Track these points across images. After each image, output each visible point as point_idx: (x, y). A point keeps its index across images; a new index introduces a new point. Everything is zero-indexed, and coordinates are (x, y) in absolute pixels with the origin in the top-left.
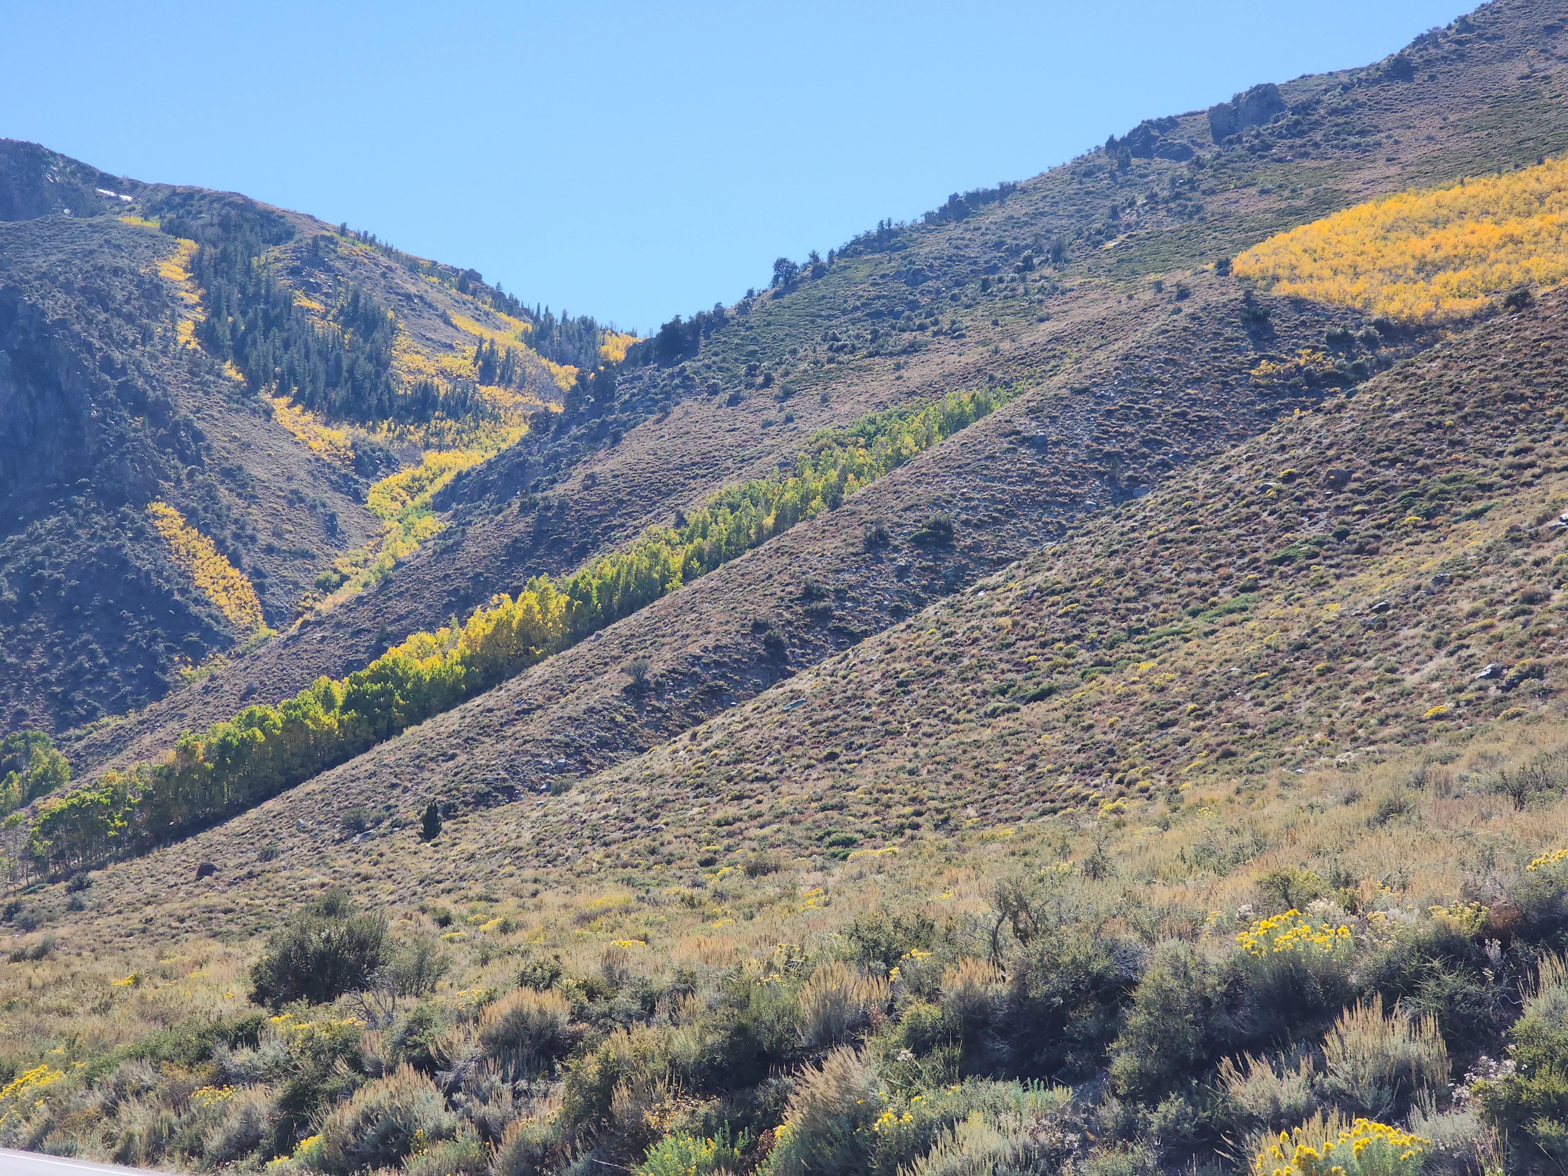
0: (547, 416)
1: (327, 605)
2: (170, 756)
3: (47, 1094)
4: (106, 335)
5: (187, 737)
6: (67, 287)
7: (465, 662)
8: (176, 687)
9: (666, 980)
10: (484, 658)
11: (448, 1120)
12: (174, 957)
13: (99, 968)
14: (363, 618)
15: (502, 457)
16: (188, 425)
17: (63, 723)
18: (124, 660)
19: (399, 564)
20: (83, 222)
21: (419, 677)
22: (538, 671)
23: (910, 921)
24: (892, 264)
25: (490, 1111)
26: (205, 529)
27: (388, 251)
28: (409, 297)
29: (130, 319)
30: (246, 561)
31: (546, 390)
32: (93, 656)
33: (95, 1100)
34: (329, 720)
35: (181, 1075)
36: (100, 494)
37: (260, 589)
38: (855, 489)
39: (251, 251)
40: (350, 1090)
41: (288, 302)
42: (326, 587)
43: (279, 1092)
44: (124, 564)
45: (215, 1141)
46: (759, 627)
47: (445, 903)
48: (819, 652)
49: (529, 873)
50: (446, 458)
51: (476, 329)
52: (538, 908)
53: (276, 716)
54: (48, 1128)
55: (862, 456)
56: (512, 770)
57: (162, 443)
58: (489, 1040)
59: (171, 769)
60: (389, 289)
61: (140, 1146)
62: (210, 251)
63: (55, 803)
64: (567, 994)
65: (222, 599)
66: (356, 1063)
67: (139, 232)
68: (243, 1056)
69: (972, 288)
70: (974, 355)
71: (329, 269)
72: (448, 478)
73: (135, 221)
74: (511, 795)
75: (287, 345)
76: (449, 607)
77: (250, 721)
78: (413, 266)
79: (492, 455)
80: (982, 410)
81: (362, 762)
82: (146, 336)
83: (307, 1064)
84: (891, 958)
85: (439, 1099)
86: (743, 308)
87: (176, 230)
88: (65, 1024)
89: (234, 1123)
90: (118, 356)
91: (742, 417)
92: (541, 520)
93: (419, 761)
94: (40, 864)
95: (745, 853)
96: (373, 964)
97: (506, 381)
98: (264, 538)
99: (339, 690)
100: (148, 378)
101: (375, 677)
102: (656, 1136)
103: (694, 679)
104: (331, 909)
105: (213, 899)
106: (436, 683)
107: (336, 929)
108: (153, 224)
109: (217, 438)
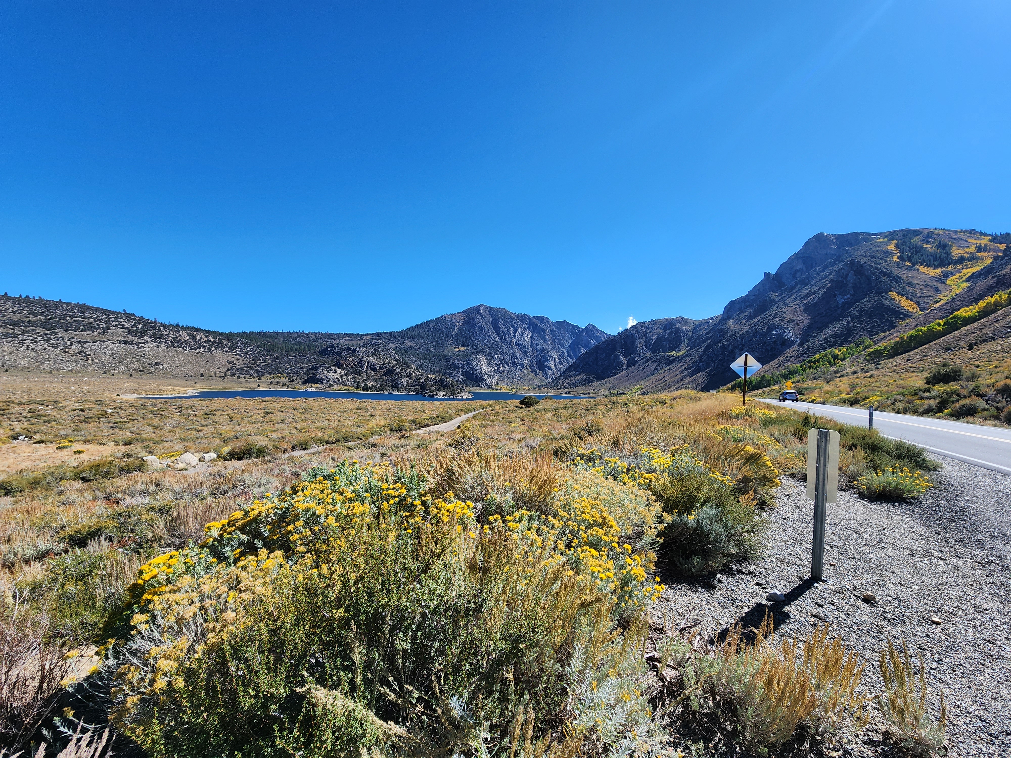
0: (998, 256)
1: (937, 305)
2: (898, 339)
3: (877, 401)
4: (876, 263)
5: (902, 335)
6: (866, 256)
7: (977, 312)
8: (898, 326)
10: (983, 311)
11: (987, 407)
12: (903, 376)
13: (885, 379)
14: (947, 307)
15: (985, 267)
16: (897, 276)
17: (871, 336)
18: (886, 322)
19: (957, 294)
20: (868, 243)
21: (965, 317)
22: (1000, 312)
25: (999, 405)
26: (903, 295)
27: (948, 230)
28: (955, 239)
29: (881, 259)
30: (914, 300)
31: (998, 250)
32: (877, 323)
33: (889, 402)
34: (939, 328)
35: (911, 398)
36: (876, 293)
37: (918, 305)
39: (911, 239)
40: (958, 401)
41: (922, 247)
42: (936, 302)
43: (937, 401)
44: (884, 304)
45: (921, 410)
47: (978, 363)
49: (1000, 355)
50: (968, 270)
51: (975, 241)
52: (1005, 362)
53: (925, 329)
56: (994, 334)
57: (891, 281)
58: (998, 390)
59: (898, 342)
60: (949, 238)
61: (901, 410)
62: (900, 241)
63: (871, 350)
65: (909, 308)
66: (958, 395)
67: (882, 242)
68: (927, 394)
71: (932, 238)
72: (970, 274)
73: (881, 240)
74: (994, 339)
75: (922, 255)
76: (972, 301)
77: (918, 330)
78: (956, 232)
79: (982, 267)
81: (950, 336)
82: (886, 261)
83: (945, 396)
85: (984, 403)
87: (891, 239)
88: (879, 389)
89: (926, 407)
90: (879, 266)
92: (998, 279)
93: (966, 335)
94: (868, 361)
96: (959, 376)
97: (985, 251)
98: (919, 295)
99: (942, 322)
100: (886, 269)
101: (951, 318)
104: (945, 365)
105: (911, 365)
106: (970, 318)
107: (948, 369)
108: (886, 240)
109: (905, 277)
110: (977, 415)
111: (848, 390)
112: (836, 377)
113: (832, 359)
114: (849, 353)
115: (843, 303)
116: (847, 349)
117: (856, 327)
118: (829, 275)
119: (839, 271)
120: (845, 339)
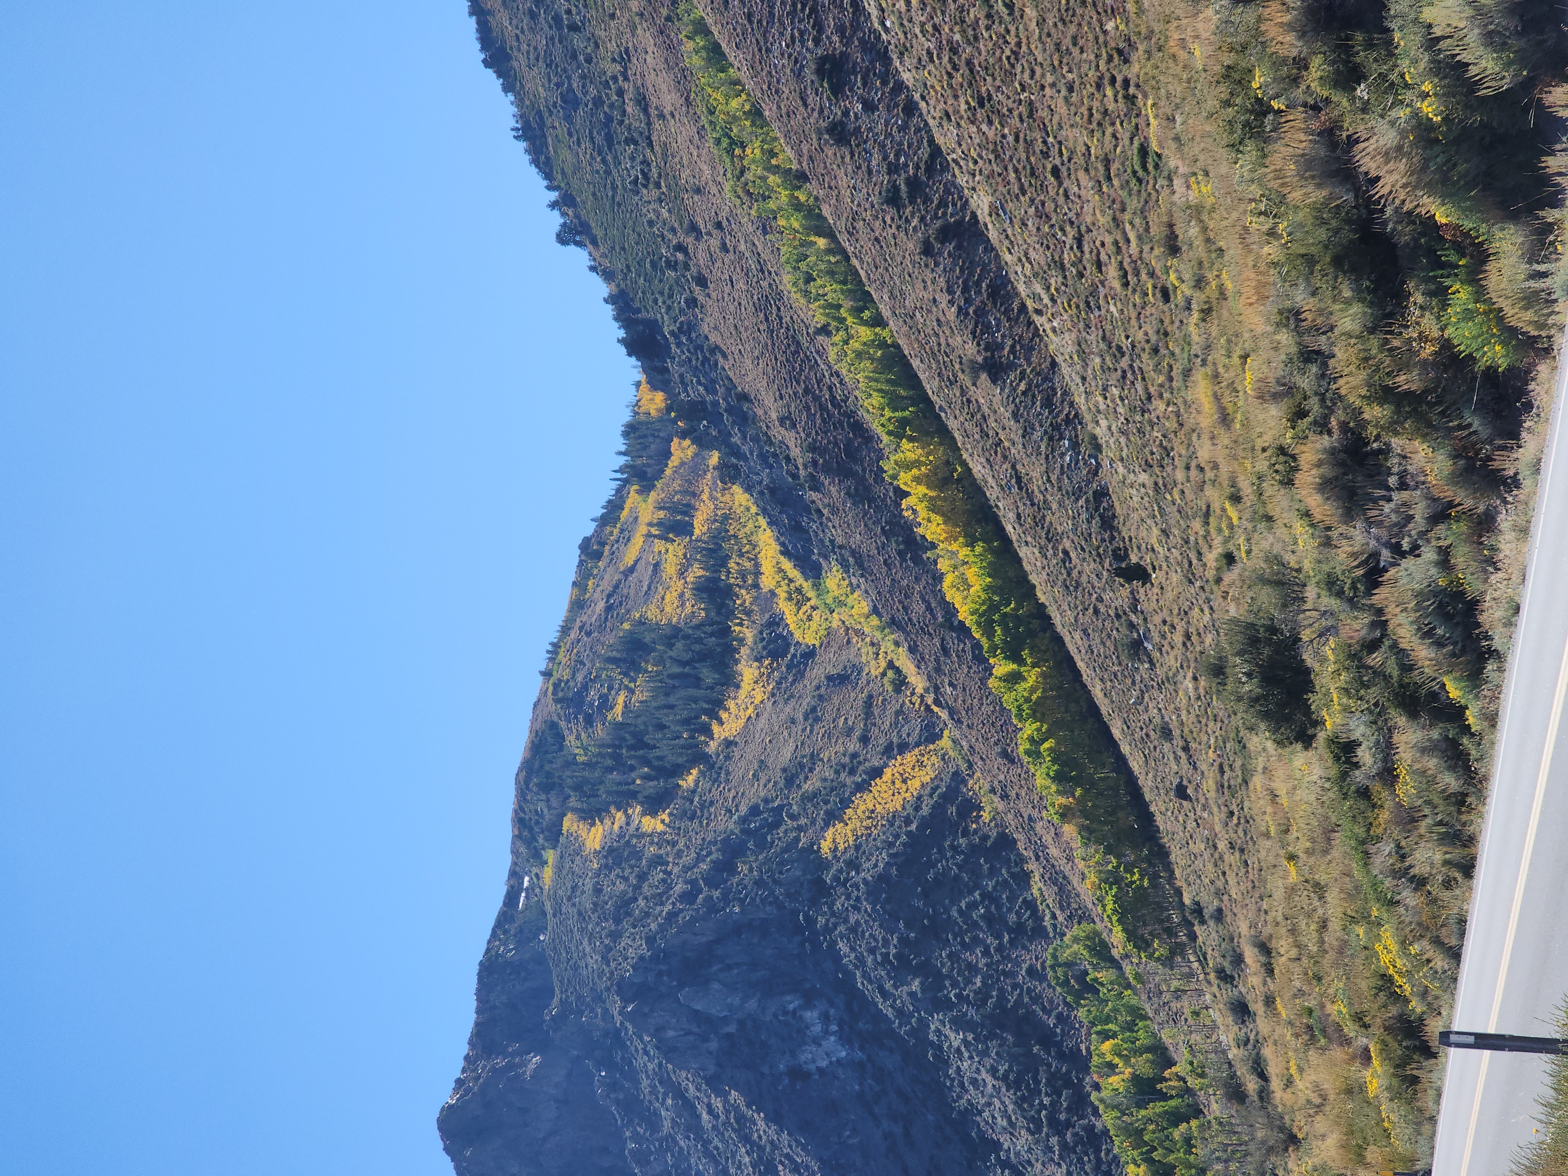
0: (722, 467)
1: (918, 681)
2: (1069, 830)
3: (1404, 944)
4: (660, 899)
5: (1050, 815)
6: (615, 936)
7: (971, 544)
8: (1002, 825)
9: (1285, 338)
10: (967, 525)
11: (1429, 554)
12: (1268, 821)
13: (1279, 894)
14: (930, 646)
15: (764, 512)
16: (744, 820)
17: (1039, 932)
18: (976, 873)
19: (875, 611)
20: (551, 922)
21: (987, 589)
22: (978, 468)
23: (1223, 91)
24: (557, 125)
25: (1420, 512)
26: (846, 803)
27: (565, 630)
28: (609, 608)
29: (642, 877)
30: (876, 762)
31: (696, 468)
32: (973, 906)
33: (1410, 898)
34: (1032, 677)
35: (1385, 816)
36: (814, 902)
37: (903, 748)
38: (787, 156)
39: (571, 762)
40: (1401, 652)
41: (618, 726)
42: (900, 683)
43: (1401, 721)
44: (882, 878)
45: (1451, 781)
46: (927, 250)
47: (1212, 557)
48: (952, 187)
49: (1180, 475)
50: (767, 567)
51: (638, 541)
52: (1215, 466)
53: (1029, 729)
54: (1437, 942)
55: (754, 151)
56: (1077, 494)
57: (762, 845)
58: (1349, 516)
59: (1082, 829)
60: (602, 628)
61: (1456, 854)
62: (573, 802)
63: (1117, 937)
64: (1302, 438)
65: (915, 784)
66: (1372, 646)
67: (559, 869)
68: (1365, 756)
69: (577, 41)
70: (646, 38)
71: (585, 687)
72: (787, 565)
73: (548, 873)
74: (1102, 494)
75: (661, 727)
76: (917, 560)
77: (1032, 753)
78: (578, 605)
79: (763, 522)
80: (700, 28)
81: (1074, 642)
82: (659, 861)
83: (1373, 694)
84: (1261, 108)
85: (1408, 563)
86: (608, 275)
87: (554, 834)
88: (1335, 925)
89: (1432, 763)
90: (679, 888)
91: (718, 273)
92: (827, 469)
93: (1072, 586)
94: (1178, 950)
95: (1155, 257)
96: (1272, 629)
97: (688, 510)
98: (853, 746)
99: (1002, 667)
100: (699, 859)
101: (989, 633)
102: (1446, 345)
103: (981, 313)
104: (1218, 671)
105: (1209, 785)
106: (993, 571)
107: (1238, 667)
108: (550, 856)
109: (755, 793)
110: (1472, 585)
111: (1338, 1053)
112: (1264, 1094)
113: (1158, 1107)
114: (1130, 1027)
115: (845, 1039)
116: (1106, 1036)
117: (983, 996)
118: (680, 1094)
119: (668, 1050)
120: (1047, 1039)
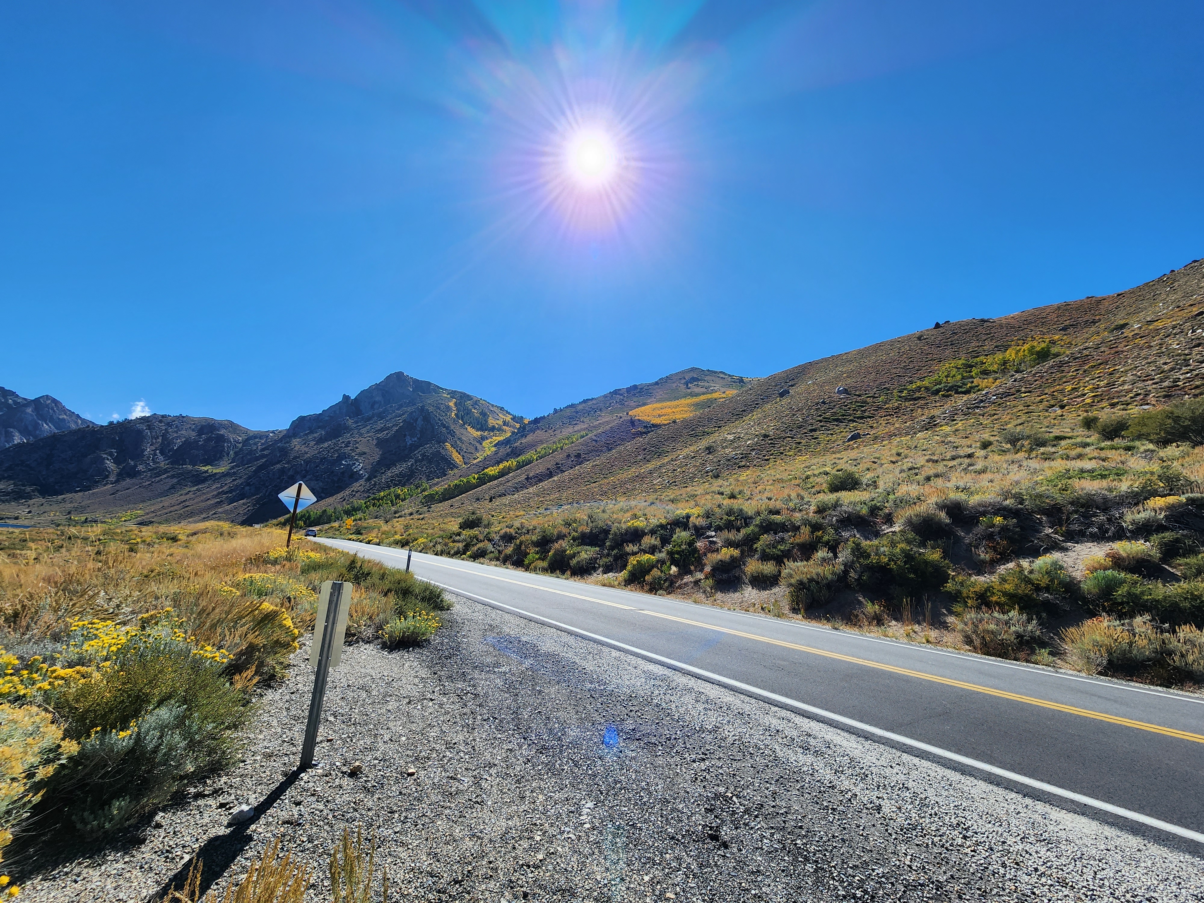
0: (514, 432)
1: (475, 462)
2: (446, 486)
3: (423, 543)
4: (439, 414)
5: (450, 483)
6: (433, 406)
7: (498, 473)
8: (448, 474)
9: (531, 527)
10: (501, 472)
11: (493, 550)
12: (446, 520)
13: (433, 522)
14: (481, 464)
15: (506, 438)
16: (453, 430)
17: (428, 480)
18: (440, 470)
19: (488, 455)
20: (436, 395)
21: (490, 475)
22: (511, 475)
23: (573, 519)
24: (574, 410)
25: (500, 548)
26: (455, 448)
27: (489, 403)
28: (492, 411)
29: (444, 412)
30: (461, 454)
31: (515, 428)
32: (434, 469)
33: (431, 544)
34: (474, 481)
35: (447, 541)
36: (437, 441)
37: (463, 459)
38: (565, 447)
39: (465, 402)
40: (476, 544)
41: (471, 410)
42: (475, 459)
43: (464, 544)
44: (440, 453)
45: (452, 552)
46: (548, 469)
47: (493, 513)
48: (558, 474)
49: (508, 508)
50: (497, 438)
51: (503, 417)
52: (509, 514)
53: (465, 480)
54: (423, 549)
55: (567, 442)
56: (505, 491)
57: (448, 433)
58: (500, 536)
59: (446, 488)
60: (488, 409)
61: (439, 552)
62: (458, 401)
63: (426, 494)
64: (514, 529)
65: (457, 460)
66: (477, 540)
67: (446, 397)
68: (458, 538)
69: (586, 414)
70: (586, 426)
71: (478, 405)
72: (497, 441)
73: (445, 395)
74: (505, 495)
75: (470, 418)
76: (496, 463)
77: (461, 481)
78: (493, 406)
79: (504, 438)
80: (587, 435)
81: (480, 489)
82: (446, 415)
83: (469, 539)
84: (570, 525)
85: (492, 546)
86: (548, 416)
87: (453, 397)
88: (427, 531)
89: (456, 549)
90: (441, 418)
91: (547, 434)
92: (512, 449)
93: (489, 489)
94: (423, 504)
95: (545, 506)
96: (480, 523)
97: (507, 426)
98: (465, 450)
99: (476, 476)
100: (446, 422)
101: (482, 474)
102: (529, 554)
103: (537, 477)
104: (473, 513)
105: (452, 511)
106: (493, 476)
107: (474, 517)
108: (449, 396)
109: (457, 433)
110: (487, 557)
111: (403, 531)
112: (395, 517)
113: (394, 499)
114: (409, 494)
115: (411, 444)
116: (408, 490)
117: (417, 469)
118: (403, 415)
119: (411, 413)
120: (408, 480)
